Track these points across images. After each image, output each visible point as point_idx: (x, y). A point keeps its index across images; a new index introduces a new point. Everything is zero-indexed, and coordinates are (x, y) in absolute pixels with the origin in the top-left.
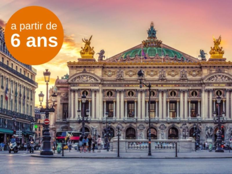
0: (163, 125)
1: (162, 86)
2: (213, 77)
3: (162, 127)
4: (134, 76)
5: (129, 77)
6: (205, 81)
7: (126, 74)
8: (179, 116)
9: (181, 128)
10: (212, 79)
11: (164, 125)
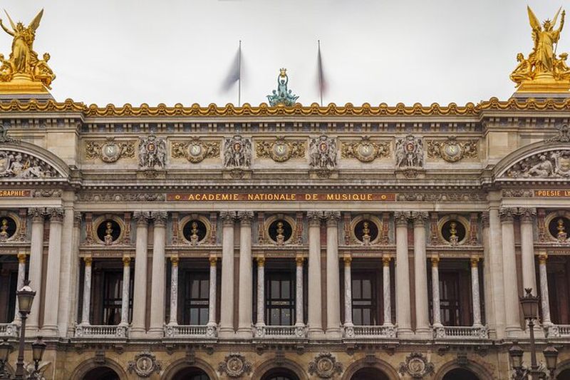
0: (329, 356)
1: (322, 198)
2: (538, 160)
3: (321, 365)
4: (207, 160)
5: (188, 166)
6: (500, 177)
7: (178, 154)
8: (394, 320)
9: (404, 369)
10: (530, 168)
11: (333, 359)
